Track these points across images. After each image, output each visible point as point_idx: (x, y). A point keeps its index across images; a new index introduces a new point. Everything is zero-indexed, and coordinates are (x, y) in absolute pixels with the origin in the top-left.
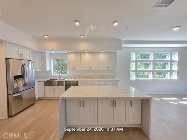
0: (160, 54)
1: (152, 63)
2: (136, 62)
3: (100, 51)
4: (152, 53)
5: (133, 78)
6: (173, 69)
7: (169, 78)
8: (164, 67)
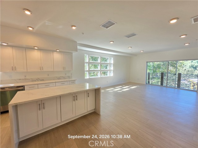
0: (104, 58)
1: (99, 64)
2: (89, 63)
3: (55, 49)
4: (99, 57)
5: (87, 77)
6: (111, 69)
7: (109, 76)
8: (106, 68)
